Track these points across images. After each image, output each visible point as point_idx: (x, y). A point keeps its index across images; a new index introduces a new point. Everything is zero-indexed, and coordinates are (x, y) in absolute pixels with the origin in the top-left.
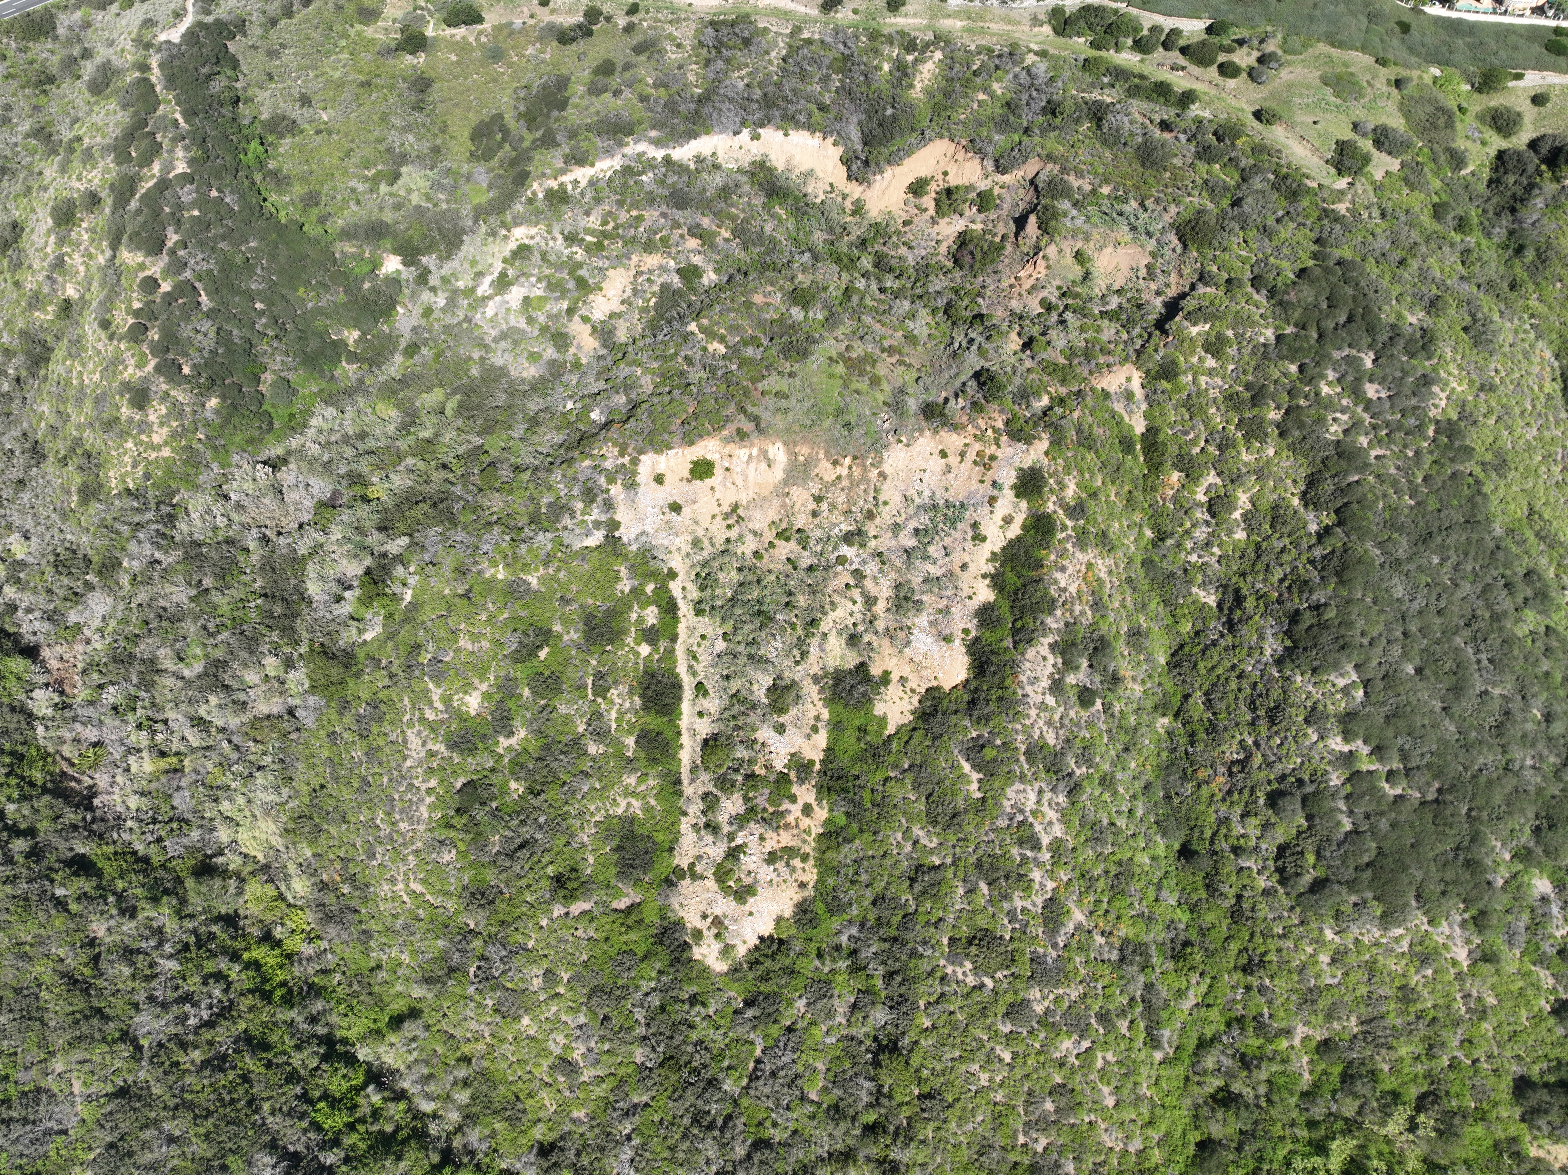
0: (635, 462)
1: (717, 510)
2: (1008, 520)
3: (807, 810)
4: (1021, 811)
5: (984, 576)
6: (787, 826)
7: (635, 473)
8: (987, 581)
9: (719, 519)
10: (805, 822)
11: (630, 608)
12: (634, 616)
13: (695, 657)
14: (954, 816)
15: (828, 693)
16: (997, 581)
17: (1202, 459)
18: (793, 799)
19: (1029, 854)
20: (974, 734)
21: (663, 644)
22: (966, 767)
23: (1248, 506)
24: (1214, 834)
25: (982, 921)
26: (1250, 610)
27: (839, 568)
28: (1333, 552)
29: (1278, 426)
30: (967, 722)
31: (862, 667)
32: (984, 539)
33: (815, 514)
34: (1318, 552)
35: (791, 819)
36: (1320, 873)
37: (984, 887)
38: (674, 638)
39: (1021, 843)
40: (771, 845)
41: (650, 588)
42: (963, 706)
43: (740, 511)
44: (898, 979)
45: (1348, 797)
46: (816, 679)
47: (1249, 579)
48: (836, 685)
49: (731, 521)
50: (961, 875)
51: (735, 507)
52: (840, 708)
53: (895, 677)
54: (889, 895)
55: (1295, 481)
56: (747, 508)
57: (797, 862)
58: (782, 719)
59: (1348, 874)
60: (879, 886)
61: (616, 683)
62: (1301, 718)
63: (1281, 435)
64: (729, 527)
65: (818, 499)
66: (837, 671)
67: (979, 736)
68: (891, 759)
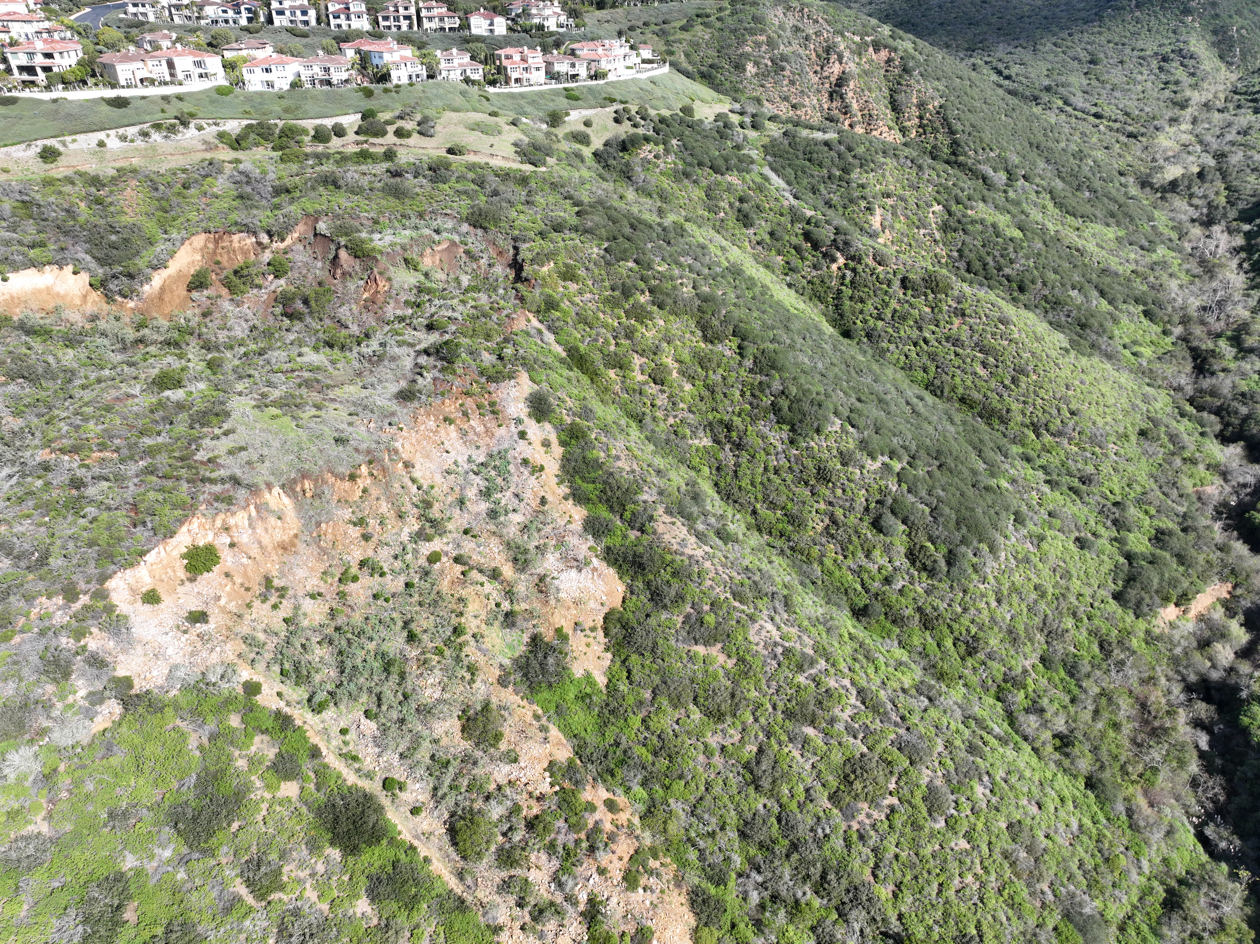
0: (101, 595)
1: (248, 597)
2: (546, 444)
3: (611, 806)
4: (776, 644)
5: (566, 498)
6: (612, 837)
7: (110, 609)
8: (571, 502)
9: (257, 603)
10: (623, 817)
11: (231, 759)
12: (241, 763)
13: (355, 758)
14: (733, 696)
15: (524, 688)
16: (578, 497)
17: (621, 351)
18: (591, 807)
19: (813, 671)
20: (681, 619)
21: (307, 767)
22: (700, 650)
23: (676, 365)
24: (863, 585)
25: (837, 757)
26: (742, 427)
27: (437, 566)
28: (755, 358)
29: (653, 303)
30: (664, 616)
31: (535, 640)
32: (542, 468)
33: (366, 537)
34: (748, 363)
35: (608, 827)
36: (944, 550)
37: (809, 731)
38: (315, 753)
39: (800, 668)
40: (616, 870)
41: (234, 721)
42: (649, 606)
43: (276, 583)
44: (832, 876)
45: (909, 491)
46: (502, 682)
47: (720, 408)
48: (525, 675)
49: (273, 599)
50: (784, 738)
51: (268, 581)
52: (546, 694)
53: (568, 629)
54: (748, 816)
55: (692, 333)
56: (282, 575)
57: (653, 864)
58: (503, 746)
59: (958, 536)
60: (732, 818)
61: (283, 855)
62: (839, 466)
63: (660, 307)
64: (275, 607)
65: (360, 522)
66: (515, 661)
67: (688, 617)
68: (631, 700)
